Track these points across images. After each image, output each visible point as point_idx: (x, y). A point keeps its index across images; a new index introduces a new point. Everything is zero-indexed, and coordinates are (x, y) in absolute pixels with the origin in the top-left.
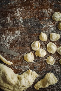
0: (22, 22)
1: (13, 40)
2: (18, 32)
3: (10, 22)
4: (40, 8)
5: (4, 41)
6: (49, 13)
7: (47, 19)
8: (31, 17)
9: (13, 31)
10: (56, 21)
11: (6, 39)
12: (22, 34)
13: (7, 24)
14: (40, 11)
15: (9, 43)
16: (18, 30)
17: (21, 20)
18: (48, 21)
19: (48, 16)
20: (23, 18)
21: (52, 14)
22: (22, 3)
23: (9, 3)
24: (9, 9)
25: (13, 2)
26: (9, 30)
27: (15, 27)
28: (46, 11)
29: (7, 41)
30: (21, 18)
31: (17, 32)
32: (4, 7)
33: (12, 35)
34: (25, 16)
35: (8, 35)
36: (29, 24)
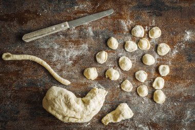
0: (92, 33)
1: (77, 56)
2: (85, 46)
3: (76, 31)
4: (116, 18)
5: (64, 57)
6: (128, 26)
7: (125, 33)
8: (104, 29)
9: (78, 45)
10: (136, 37)
11: (67, 54)
12: (89, 49)
13: (71, 34)
14: (116, 22)
15: (71, 59)
16: (85, 43)
17: (90, 31)
18: (126, 35)
19: (127, 30)
20: (93, 28)
21: (132, 28)
22: (93, 8)
23: (76, 7)
24: (76, 14)
25: (81, 6)
26: (73, 41)
27: (81, 39)
28: (125, 23)
29: (69, 56)
30: (90, 29)
31: (83, 46)
32: (68, 11)
33: (77, 49)
34: (96, 26)
35: (71, 49)
36: (101, 37)
